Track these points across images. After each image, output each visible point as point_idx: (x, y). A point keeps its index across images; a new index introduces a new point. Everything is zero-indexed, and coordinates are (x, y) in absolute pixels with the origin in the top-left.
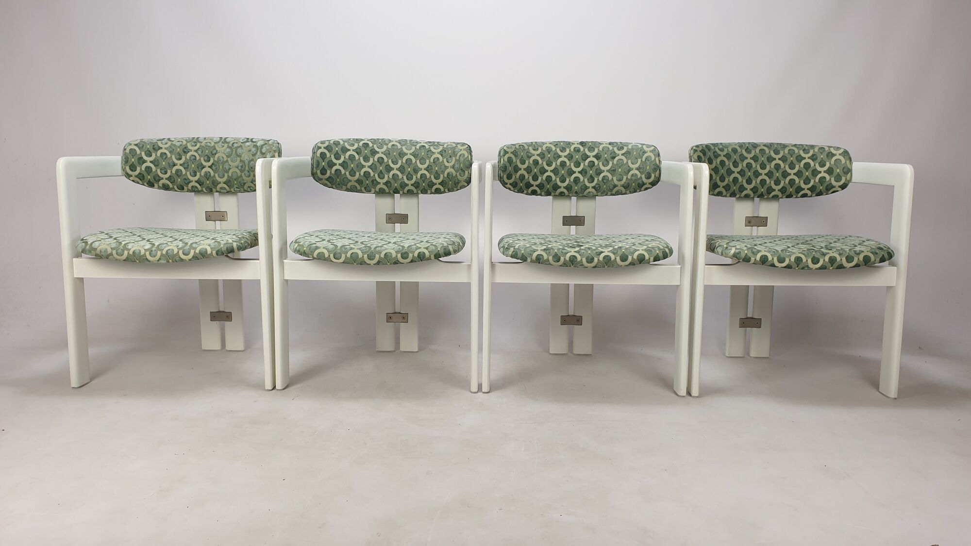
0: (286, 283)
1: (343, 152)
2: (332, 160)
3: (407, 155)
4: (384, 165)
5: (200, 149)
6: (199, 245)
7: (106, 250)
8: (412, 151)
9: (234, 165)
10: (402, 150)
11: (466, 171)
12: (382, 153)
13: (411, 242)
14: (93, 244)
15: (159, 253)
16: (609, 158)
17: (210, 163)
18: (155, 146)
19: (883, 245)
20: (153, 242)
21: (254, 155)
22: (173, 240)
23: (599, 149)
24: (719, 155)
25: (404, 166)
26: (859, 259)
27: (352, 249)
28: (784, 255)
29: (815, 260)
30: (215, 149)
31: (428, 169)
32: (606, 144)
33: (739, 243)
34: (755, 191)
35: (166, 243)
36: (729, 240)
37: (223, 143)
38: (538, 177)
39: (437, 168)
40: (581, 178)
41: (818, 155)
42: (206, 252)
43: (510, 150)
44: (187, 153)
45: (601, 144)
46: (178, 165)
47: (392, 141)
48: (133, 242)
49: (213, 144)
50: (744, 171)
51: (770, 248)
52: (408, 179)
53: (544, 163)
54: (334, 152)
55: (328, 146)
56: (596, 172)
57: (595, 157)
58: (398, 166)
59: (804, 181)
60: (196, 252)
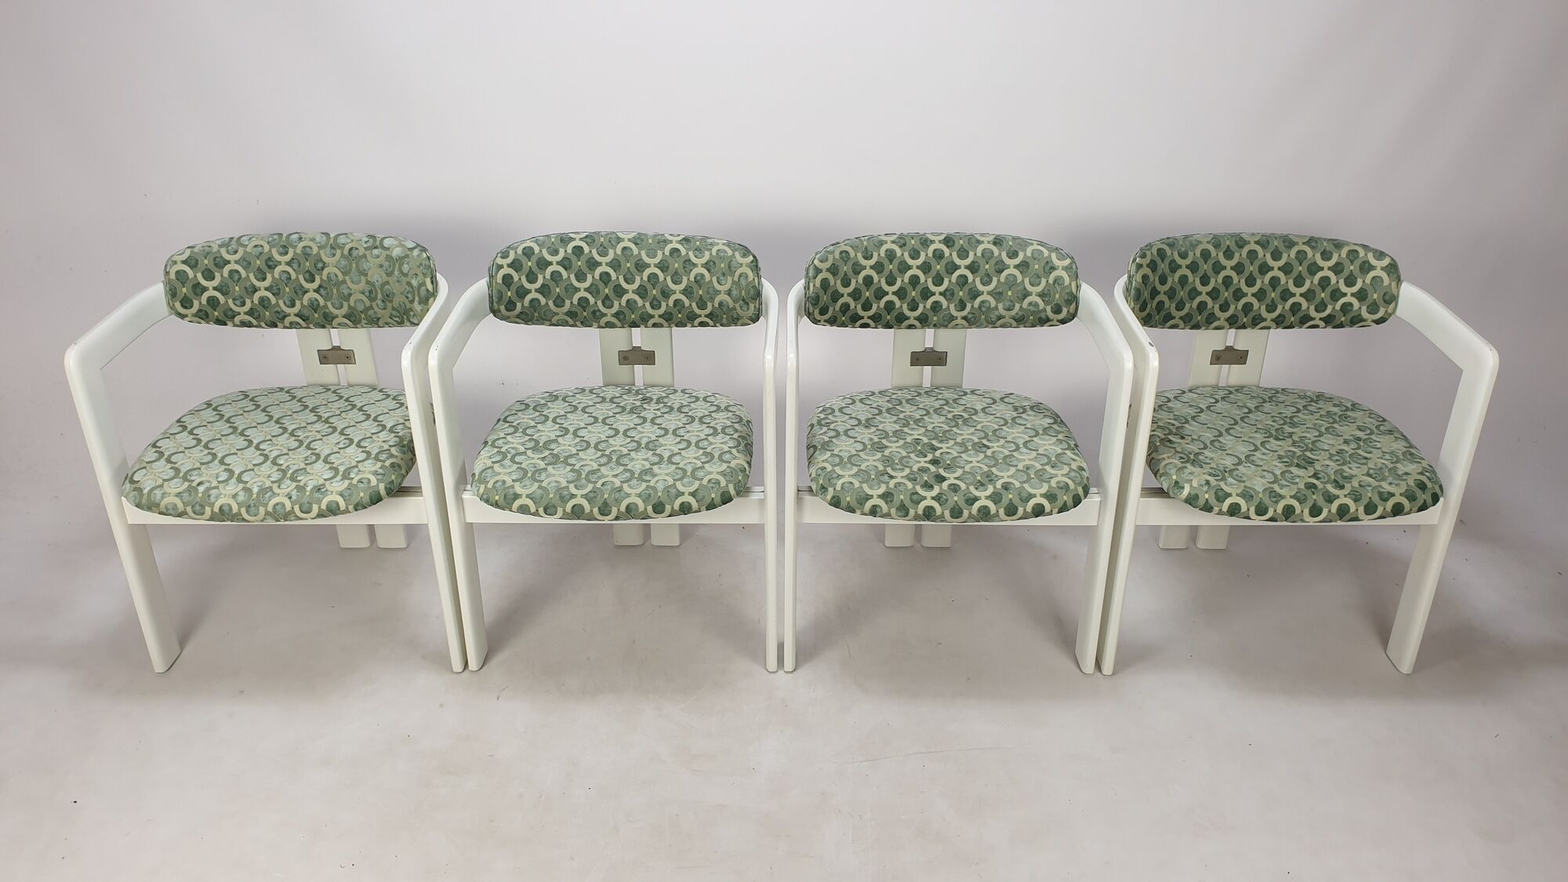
0: (469, 529)
1: (540, 268)
2: (523, 286)
3: (650, 267)
4: (611, 285)
5: (295, 261)
6: (326, 493)
7: (175, 507)
8: (657, 260)
9: (357, 288)
10: (641, 259)
11: (750, 304)
12: (607, 264)
13: (667, 475)
14: (152, 495)
15: (262, 510)
16: (992, 272)
17: (315, 285)
18: (217, 259)
19: (1428, 474)
20: (248, 486)
21: (389, 274)
22: (280, 477)
23: (975, 254)
24: (1180, 267)
25: (644, 286)
26: (1385, 509)
27: (573, 496)
28: (1267, 501)
29: (1315, 511)
30: (322, 261)
31: (687, 292)
32: (988, 242)
33: (1197, 470)
34: (1233, 322)
35: (271, 488)
36: (1182, 458)
37: (332, 248)
38: (871, 305)
39: (701, 292)
40: (945, 304)
41: (1347, 263)
42: (339, 508)
43: (824, 266)
44: (274, 269)
45: (979, 242)
46: (262, 289)
47: (623, 240)
48: (215, 483)
49: (315, 250)
50: (1219, 290)
51: (1245, 487)
52: (652, 307)
53: (883, 281)
54: (526, 269)
55: (514, 260)
56: (969, 294)
57: (969, 267)
58: (636, 286)
59: (1316, 306)
60: (322, 508)
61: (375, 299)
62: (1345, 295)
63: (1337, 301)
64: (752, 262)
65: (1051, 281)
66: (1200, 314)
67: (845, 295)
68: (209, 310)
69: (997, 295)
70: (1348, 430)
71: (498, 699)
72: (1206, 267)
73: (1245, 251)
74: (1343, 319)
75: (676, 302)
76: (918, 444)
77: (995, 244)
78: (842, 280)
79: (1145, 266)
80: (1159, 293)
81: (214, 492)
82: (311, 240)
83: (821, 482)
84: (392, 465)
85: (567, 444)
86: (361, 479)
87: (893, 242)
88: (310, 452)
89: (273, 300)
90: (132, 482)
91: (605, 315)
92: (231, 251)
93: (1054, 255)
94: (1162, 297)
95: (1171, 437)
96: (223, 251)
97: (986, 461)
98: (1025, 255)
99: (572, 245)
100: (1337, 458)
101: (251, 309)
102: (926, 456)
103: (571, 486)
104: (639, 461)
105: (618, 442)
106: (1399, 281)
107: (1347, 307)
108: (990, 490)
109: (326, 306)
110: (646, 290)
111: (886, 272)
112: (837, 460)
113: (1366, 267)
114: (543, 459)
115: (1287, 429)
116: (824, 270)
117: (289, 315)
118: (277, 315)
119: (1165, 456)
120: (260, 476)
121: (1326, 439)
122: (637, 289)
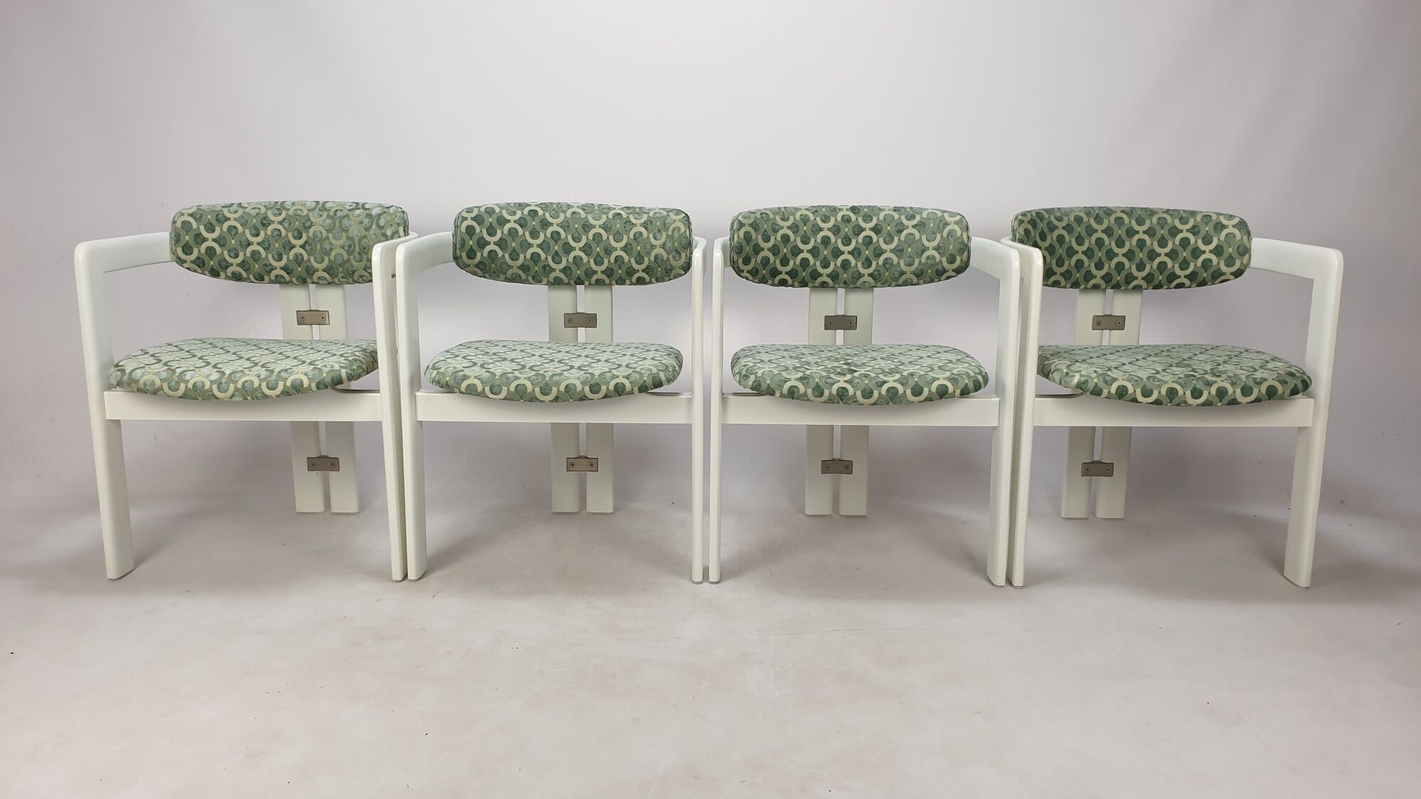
0: (420, 425)
1: (499, 224)
2: (483, 237)
3: (595, 228)
4: (560, 243)
5: (287, 220)
6: (291, 374)
7: (153, 383)
8: (601, 222)
9: (338, 243)
10: (588, 221)
11: (682, 255)
12: (558, 225)
13: (604, 367)
14: (134, 373)
15: (232, 387)
16: (893, 232)
17: (302, 242)
18: (220, 216)
20: (222, 370)
21: (367, 229)
22: (251, 366)
23: (878, 218)
24: (1057, 227)
25: (590, 245)
26: (1260, 391)
27: (517, 378)
28: (1151, 386)
29: (1196, 393)
30: (309, 220)
31: (627, 248)
32: (889, 210)
33: (1085, 366)
34: (1108, 280)
35: (242, 372)
37: (320, 210)
38: (789, 261)
39: (639, 248)
40: (853, 261)
41: (1202, 226)
42: (302, 385)
43: (748, 221)
44: (268, 226)
45: (881, 210)
46: (255, 244)
47: (573, 207)
48: (192, 368)
49: (305, 212)
50: (1093, 250)
51: (1130, 376)
53: (798, 240)
54: (486, 224)
55: (477, 215)
56: (874, 253)
57: (873, 229)
58: (582, 244)
59: (1180, 264)
60: (287, 384)
62: (1204, 252)
63: (1198, 258)
64: (684, 219)
65: (945, 235)
66: (1078, 273)
67: (766, 250)
68: (206, 258)
69: (899, 252)
72: (1080, 230)
73: (1112, 219)
75: (617, 258)
77: (895, 210)
79: (1026, 223)
81: (190, 375)
82: (302, 205)
83: (744, 373)
84: (355, 360)
86: (325, 365)
87: (806, 209)
89: (263, 254)
90: (117, 366)
91: (554, 271)
92: (232, 211)
93: (946, 215)
98: (921, 217)
99: (529, 209)
103: (516, 373)
107: (1207, 263)
108: (898, 376)
109: (309, 261)
110: (591, 247)
111: (801, 233)
113: (1219, 227)
116: (747, 225)
117: (276, 269)
118: (265, 268)
119: (1055, 361)
122: (583, 247)
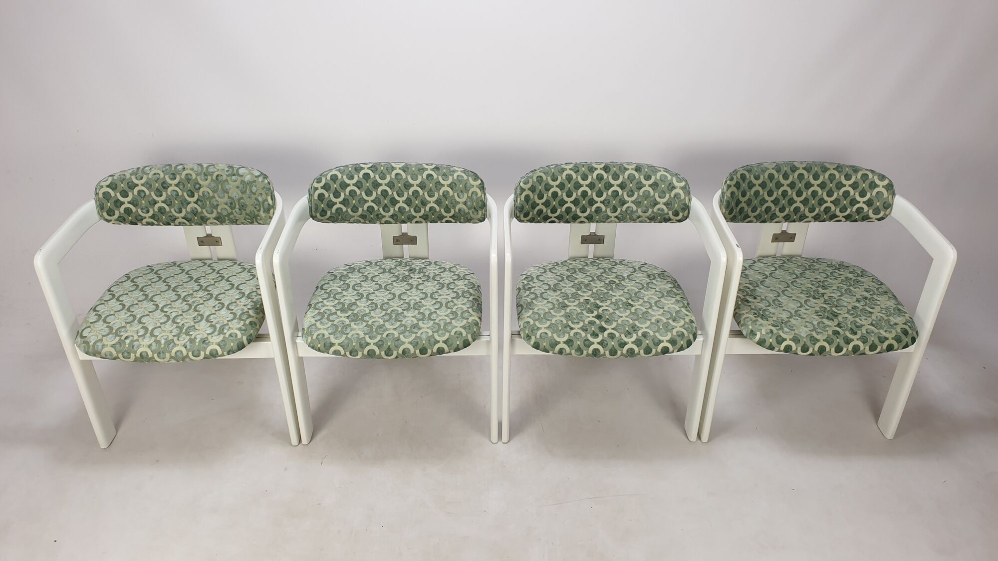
1: (342, 188)
2: (331, 200)
3: (413, 186)
4: (388, 198)
5: (181, 183)
6: (209, 344)
7: (111, 354)
8: (418, 182)
9: (222, 201)
10: (408, 181)
11: (479, 211)
12: (385, 185)
13: (428, 328)
14: (96, 346)
15: (168, 355)
16: (634, 189)
17: (195, 199)
18: (130, 184)
19: (909, 324)
20: (158, 338)
21: (243, 193)
22: (178, 332)
23: (624, 177)
24: (755, 185)
25: (410, 199)
26: (882, 347)
27: (368, 344)
28: (809, 343)
29: (839, 349)
30: (198, 183)
31: (438, 202)
32: (632, 169)
33: (765, 322)
34: (787, 219)
35: (173, 341)
36: (755, 314)
37: (205, 175)
38: (557, 210)
39: (447, 202)
40: (604, 208)
41: (861, 182)
42: (217, 354)
43: (527, 187)
44: (167, 189)
45: (626, 169)
46: (160, 202)
47: (396, 169)
48: (136, 337)
49: (194, 176)
50: (779, 199)
51: (795, 334)
52: (415, 212)
53: (564, 194)
54: (333, 190)
55: (325, 184)
56: (619, 202)
57: (620, 186)
58: (404, 198)
59: (840, 209)
60: (207, 353)
61: (235, 208)
62: (859, 202)
63: (854, 206)
64: (480, 184)
65: (672, 196)
66: (767, 214)
67: (540, 204)
68: (125, 216)
69: (637, 203)
70: (859, 292)
71: (322, 464)
72: (771, 185)
73: (796, 174)
74: (857, 217)
75: (431, 208)
76: (588, 303)
77: (636, 170)
78: (538, 195)
79: (732, 186)
80: (741, 202)
81: (136, 343)
82: (191, 170)
83: (527, 332)
84: (251, 323)
85: (363, 306)
86: (231, 334)
87: (571, 169)
88: (196, 313)
89: (167, 208)
90: (82, 337)
91: (385, 216)
92: (139, 178)
93: (674, 179)
94: (743, 205)
95: (748, 298)
96: (133, 178)
97: (632, 316)
98: (656, 178)
99: (362, 172)
100: (853, 312)
101: (153, 214)
102: (593, 313)
103: (367, 337)
104: (410, 318)
105: (395, 304)
106: (894, 194)
107: (859, 210)
108: (634, 337)
109: (202, 212)
110: (411, 201)
111: (566, 189)
112: (537, 316)
113: (873, 185)
114: (348, 317)
115: (821, 290)
116: (527, 189)
117: (178, 218)
118: (170, 218)
119: (744, 312)
120: (165, 331)
121: (845, 298)
122: (405, 200)
